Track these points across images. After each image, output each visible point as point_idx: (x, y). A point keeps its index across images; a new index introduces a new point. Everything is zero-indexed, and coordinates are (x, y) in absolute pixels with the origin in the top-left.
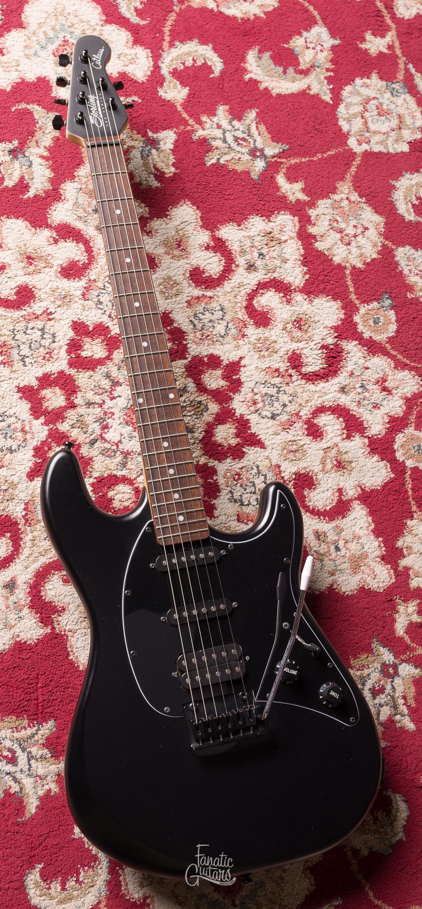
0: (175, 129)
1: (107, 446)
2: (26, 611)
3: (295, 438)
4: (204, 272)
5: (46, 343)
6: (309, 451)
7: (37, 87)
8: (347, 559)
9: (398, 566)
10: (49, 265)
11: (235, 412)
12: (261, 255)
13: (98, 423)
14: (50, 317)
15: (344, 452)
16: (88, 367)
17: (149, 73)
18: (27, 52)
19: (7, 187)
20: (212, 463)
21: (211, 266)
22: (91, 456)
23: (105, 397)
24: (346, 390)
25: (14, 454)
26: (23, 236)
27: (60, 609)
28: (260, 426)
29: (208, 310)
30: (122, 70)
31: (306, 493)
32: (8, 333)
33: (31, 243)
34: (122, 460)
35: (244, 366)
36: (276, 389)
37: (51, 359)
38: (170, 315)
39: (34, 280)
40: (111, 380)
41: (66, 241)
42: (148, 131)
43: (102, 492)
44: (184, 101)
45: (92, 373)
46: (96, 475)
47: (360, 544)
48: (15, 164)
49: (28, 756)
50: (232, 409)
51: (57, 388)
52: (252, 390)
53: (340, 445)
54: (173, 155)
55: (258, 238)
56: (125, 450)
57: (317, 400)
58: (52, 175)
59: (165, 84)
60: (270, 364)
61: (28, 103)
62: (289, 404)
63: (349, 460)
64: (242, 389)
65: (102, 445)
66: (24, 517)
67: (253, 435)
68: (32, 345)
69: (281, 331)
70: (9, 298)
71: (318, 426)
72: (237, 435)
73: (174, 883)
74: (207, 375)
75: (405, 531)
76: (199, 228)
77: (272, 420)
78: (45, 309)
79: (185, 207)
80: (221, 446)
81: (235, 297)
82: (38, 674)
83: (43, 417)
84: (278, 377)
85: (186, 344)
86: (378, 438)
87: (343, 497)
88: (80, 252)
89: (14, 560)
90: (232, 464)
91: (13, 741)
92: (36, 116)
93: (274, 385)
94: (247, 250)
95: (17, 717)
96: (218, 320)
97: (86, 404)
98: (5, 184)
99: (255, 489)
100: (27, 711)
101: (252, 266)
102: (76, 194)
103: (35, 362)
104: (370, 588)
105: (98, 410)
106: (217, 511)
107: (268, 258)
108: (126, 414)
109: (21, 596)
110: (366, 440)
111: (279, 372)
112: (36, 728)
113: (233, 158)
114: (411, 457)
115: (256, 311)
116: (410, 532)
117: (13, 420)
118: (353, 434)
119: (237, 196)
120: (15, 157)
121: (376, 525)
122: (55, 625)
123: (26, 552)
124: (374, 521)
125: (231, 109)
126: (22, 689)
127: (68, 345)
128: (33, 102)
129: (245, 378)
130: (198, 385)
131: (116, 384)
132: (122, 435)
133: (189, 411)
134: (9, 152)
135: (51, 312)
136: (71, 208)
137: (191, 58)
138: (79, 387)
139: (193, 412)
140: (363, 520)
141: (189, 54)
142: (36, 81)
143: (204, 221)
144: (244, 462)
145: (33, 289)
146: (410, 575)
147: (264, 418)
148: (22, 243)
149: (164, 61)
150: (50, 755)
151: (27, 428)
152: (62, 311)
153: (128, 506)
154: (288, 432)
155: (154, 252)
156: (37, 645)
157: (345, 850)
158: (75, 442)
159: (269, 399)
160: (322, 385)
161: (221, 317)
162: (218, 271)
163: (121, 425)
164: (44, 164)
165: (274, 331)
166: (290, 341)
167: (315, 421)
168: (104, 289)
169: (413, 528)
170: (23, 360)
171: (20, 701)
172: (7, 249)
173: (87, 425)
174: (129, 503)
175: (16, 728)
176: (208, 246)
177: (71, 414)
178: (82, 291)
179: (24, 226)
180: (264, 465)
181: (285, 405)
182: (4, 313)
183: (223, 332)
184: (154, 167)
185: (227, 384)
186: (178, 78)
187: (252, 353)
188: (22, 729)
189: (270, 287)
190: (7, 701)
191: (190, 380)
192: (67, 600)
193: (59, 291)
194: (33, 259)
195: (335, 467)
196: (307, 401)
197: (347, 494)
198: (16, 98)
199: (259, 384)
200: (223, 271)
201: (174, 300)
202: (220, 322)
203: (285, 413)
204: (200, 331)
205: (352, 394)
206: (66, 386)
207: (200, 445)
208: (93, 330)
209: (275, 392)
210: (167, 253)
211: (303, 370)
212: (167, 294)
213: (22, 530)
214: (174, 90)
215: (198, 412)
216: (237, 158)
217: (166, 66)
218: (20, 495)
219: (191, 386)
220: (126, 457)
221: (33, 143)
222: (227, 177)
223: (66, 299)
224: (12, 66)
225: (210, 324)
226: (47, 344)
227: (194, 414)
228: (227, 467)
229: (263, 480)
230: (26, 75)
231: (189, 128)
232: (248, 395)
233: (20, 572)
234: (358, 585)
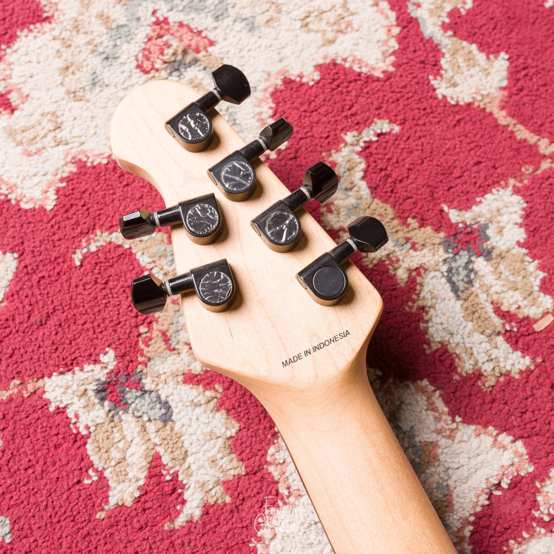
44: (506, 93)
48: (125, 426)
58: (234, 428)
59: (443, 62)
98: (113, 501)
134: (98, 391)
164: (202, 399)
186: (470, 37)
214: (472, 71)
217: (431, 12)
221: (158, 344)
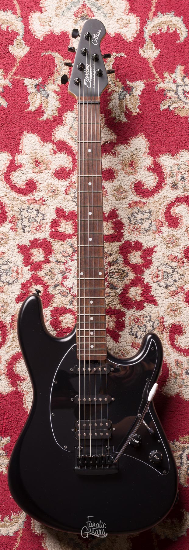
0: (145, 81)
1: (64, 289)
2: (4, 376)
3: (177, 302)
4: (143, 186)
6: (184, 312)
7: (60, 40)
10: (48, 168)
11: (144, 280)
12: (183, 178)
13: (61, 275)
14: (44, 203)
16: (61, 238)
17: (136, 35)
18: (58, 12)
19: (30, 111)
20: (124, 310)
21: (149, 182)
22: (53, 294)
23: (68, 259)
26: (35, 146)
27: (22, 379)
28: (157, 292)
29: (141, 212)
30: (118, 32)
31: (176, 337)
32: (17, 210)
33: (40, 152)
34: (71, 300)
35: (156, 252)
36: (172, 269)
37: (40, 230)
38: (117, 212)
39: (38, 177)
40: (73, 249)
41: (61, 153)
42: (127, 80)
43: (56, 316)
44: (155, 59)
45: (62, 242)
46: (54, 305)
48: (38, 95)
50: (143, 278)
51: (41, 249)
52: (157, 268)
54: (140, 100)
55: (183, 167)
56: (74, 294)
58: (60, 106)
59: (145, 45)
60: (173, 253)
61: (52, 51)
62: (178, 280)
64: (151, 266)
65: (61, 288)
67: (152, 296)
68: (30, 219)
69: (184, 232)
70: (21, 187)
72: (142, 295)
74: (132, 254)
76: (147, 155)
77: (165, 289)
78: (42, 197)
79: (140, 138)
80: (131, 300)
81: (160, 205)
82: (5, 411)
83: (30, 265)
84: (175, 262)
85: (123, 232)
88: (69, 162)
89: (1, 347)
90: (136, 312)
92: (56, 62)
93: (172, 266)
94: (175, 174)
96: (146, 219)
97: (56, 262)
98: (29, 109)
99: (146, 330)
101: (175, 185)
102: (72, 121)
103: (30, 230)
105: (62, 267)
106: (120, 339)
107: (187, 181)
109: (2, 368)
111: (177, 258)
113: (179, 106)
115: (171, 216)
117: (12, 265)
119: (176, 135)
120: (39, 90)
122: (18, 387)
123: (8, 344)
125: (185, 69)
127: (51, 222)
128: (56, 51)
129: (155, 260)
130: (125, 260)
131: (75, 252)
132: (74, 284)
133: (116, 276)
134: (35, 86)
135: (44, 200)
136: (68, 131)
137: (166, 27)
138: (53, 250)
139: (118, 277)
141: (165, 23)
142: (60, 34)
143: (151, 150)
144: (143, 312)
145: (36, 183)
147: (161, 287)
148: (34, 151)
149: (148, 27)
150: (5, 454)
151: (20, 271)
152: (52, 200)
153: (70, 327)
154: (173, 298)
155: (115, 167)
156: (7, 396)
157: (152, 534)
158: (46, 284)
159: (167, 275)
161: (148, 217)
162: (153, 186)
163: (74, 278)
164: (56, 97)
165: (179, 231)
170: (23, 228)
172: (24, 154)
173: (55, 275)
174: (71, 325)
176: (150, 168)
177: (46, 267)
178: (65, 188)
179: (37, 139)
180: (154, 316)
181: (175, 281)
182: (16, 196)
183: (147, 228)
184: (126, 107)
185: (143, 261)
186: (154, 42)
187: (162, 244)
189: (184, 201)
191: (120, 256)
192: (27, 374)
193: (52, 186)
194: (39, 163)
198: (45, 47)
199: (162, 265)
200: (155, 186)
201: (121, 202)
202: (147, 220)
203: (174, 286)
204: (133, 225)
206: (46, 249)
207: (118, 298)
208: (68, 215)
209: (171, 271)
210: (123, 169)
212: (117, 198)
213: (8, 331)
214: (150, 50)
215: (122, 277)
216: (182, 107)
217: (149, 31)
219: (121, 260)
220: (73, 298)
221: (51, 81)
222: (172, 120)
223: (55, 192)
224: (46, 21)
225: (140, 221)
226: (39, 220)
227: (119, 278)
228: (132, 314)
229: (152, 325)
230: (54, 29)
231: (154, 80)
232: (154, 271)
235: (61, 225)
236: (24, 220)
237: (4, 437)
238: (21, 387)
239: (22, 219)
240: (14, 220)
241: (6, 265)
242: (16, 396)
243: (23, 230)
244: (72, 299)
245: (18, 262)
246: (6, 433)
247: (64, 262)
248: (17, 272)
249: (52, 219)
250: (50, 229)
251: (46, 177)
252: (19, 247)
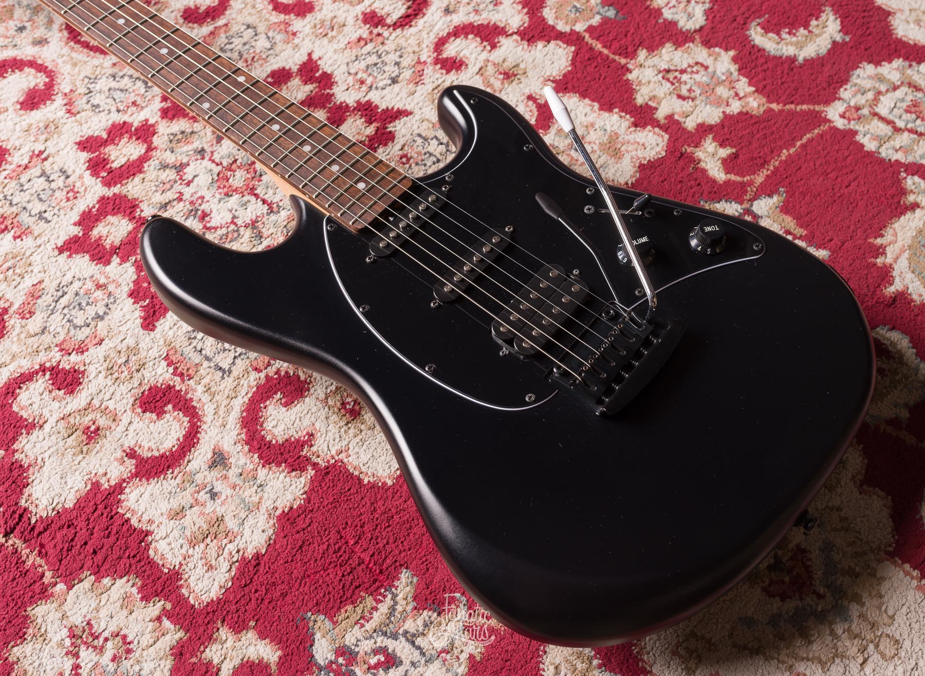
2: (262, 473)
3: (436, 84)
4: (198, 9)
5: (60, 182)
8: (598, 152)
9: (658, 121)
10: (2, 111)
11: (347, 104)
13: (192, 218)
14: (43, 156)
15: (501, 62)
16: (132, 173)
23: (178, 187)
24: (451, 9)
25: (106, 318)
27: (306, 438)
28: (384, 99)
29: (232, 37)
34: (253, 233)
35: (320, 59)
36: (374, 56)
37: (78, 195)
40: (172, 167)
41: (5, 77)
45: (142, 176)
47: (598, 130)
49: (407, 640)
50: (341, 103)
51: (109, 217)
52: (349, 73)
53: (491, 59)
56: (248, 221)
57: (429, 37)
62: (402, 59)
63: (514, 64)
64: (336, 79)
65: (215, 235)
66: (174, 374)
67: (386, 111)
68: (42, 196)
69: (334, 5)
71: (451, 58)
72: (370, 122)
73: (727, 633)
74: (284, 92)
75: (634, 87)
77: (396, 85)
80: (360, 142)
81: (254, 7)
82: (339, 532)
83: (115, 256)
84: (366, 44)
86: (525, 28)
87: (539, 101)
88: (32, 76)
89: (200, 430)
90: (388, 150)
91: (371, 637)
93: (369, 53)
95: (352, 603)
96: (253, 37)
97: (160, 209)
99: (436, 158)
100: (360, 586)
103: (59, 210)
104: (649, 161)
105: (180, 206)
108: (219, 187)
109: (242, 461)
110: (515, 37)
111: (363, 39)
112: (390, 596)
114: (576, 21)
115: (288, 5)
116: (640, 83)
117: (76, 285)
118: (496, 40)
121: (598, 102)
122: (314, 459)
123: (209, 410)
124: (593, 100)
126: (332, 565)
127: (88, 169)
129: (331, 67)
131: (180, 168)
132: (231, 211)
135: (40, 152)
138: (136, 199)
140: (581, 107)
144: (399, 141)
146: (678, 121)
147: (385, 89)
150: (435, 614)
151: (102, 281)
152: (55, 142)
154: (423, 84)
156: (308, 500)
159: (375, 68)
160: (420, 22)
161: (254, 33)
163: (222, 202)
165: (325, 9)
166: (350, 7)
167: (445, 56)
168: (90, 92)
169: (640, 79)
170: (41, 218)
171: (341, 580)
175: (362, 618)
178: (64, 110)
180: (424, 129)
181: (397, 64)
183: (268, 45)
185: (314, 85)
187: (318, 42)
188: (371, 614)
190: (321, 595)
192: (306, 422)
193: (34, 126)
195: (505, 81)
196: (419, 45)
197: (540, 95)
199: (351, 64)
202: (256, 38)
203: (405, 70)
204: (240, 59)
205: (461, 9)
208: (109, 136)
209: (376, 58)
211: (389, 21)
213: (184, 389)
218: (150, 355)
223: (49, 129)
225: (247, 47)
229: (437, 144)
232: (348, 80)
233: (220, 436)
234: (634, 167)
235: (112, 158)
236: (29, 206)
237: (393, 582)
238: (320, 453)
239: (24, 208)
240: (10, 222)
241: (62, 296)
242: (327, 480)
243: (43, 221)
244: (255, 231)
245: (84, 273)
246: (387, 569)
247: (175, 197)
248: (99, 286)
249: (85, 163)
250: (94, 178)
251: (10, 124)
252: (61, 250)
